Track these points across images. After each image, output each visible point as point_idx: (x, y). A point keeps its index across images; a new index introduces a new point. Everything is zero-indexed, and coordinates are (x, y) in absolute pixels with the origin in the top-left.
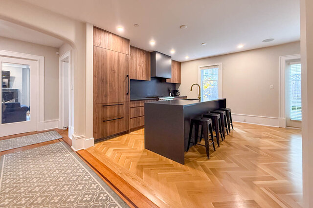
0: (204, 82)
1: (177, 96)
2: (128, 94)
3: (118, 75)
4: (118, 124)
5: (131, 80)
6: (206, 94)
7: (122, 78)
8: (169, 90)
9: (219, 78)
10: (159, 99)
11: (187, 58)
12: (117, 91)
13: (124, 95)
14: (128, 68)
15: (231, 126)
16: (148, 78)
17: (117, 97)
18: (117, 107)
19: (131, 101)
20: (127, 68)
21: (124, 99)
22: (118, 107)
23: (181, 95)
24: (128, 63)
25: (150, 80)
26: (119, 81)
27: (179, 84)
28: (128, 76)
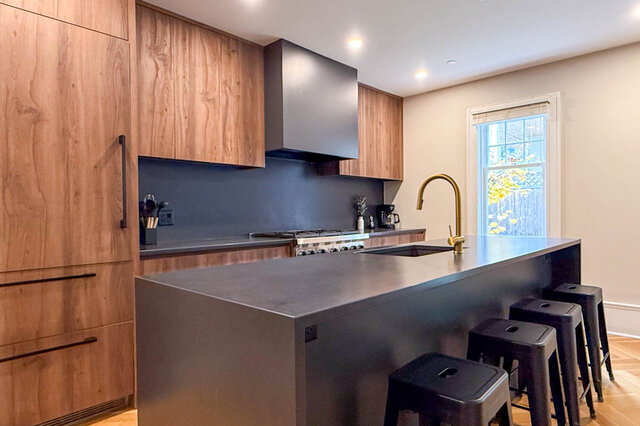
0: (490, 174)
1: (386, 227)
2: (123, 225)
3: (64, 133)
4: (69, 370)
5: (142, 160)
6: (500, 218)
7: (90, 150)
8: (356, 207)
9: (548, 157)
10: (295, 243)
11: (421, 76)
12: (55, 209)
13: (99, 231)
14: (126, 101)
15: (604, 368)
16: (253, 157)
17: (56, 240)
18: (55, 292)
19: (143, 257)
20: (121, 103)
21: (100, 249)
22: (67, 291)
23: (403, 226)
24: (125, 82)
25: (260, 163)
26: (66, 161)
27: (396, 182)
28: (121, 140)
